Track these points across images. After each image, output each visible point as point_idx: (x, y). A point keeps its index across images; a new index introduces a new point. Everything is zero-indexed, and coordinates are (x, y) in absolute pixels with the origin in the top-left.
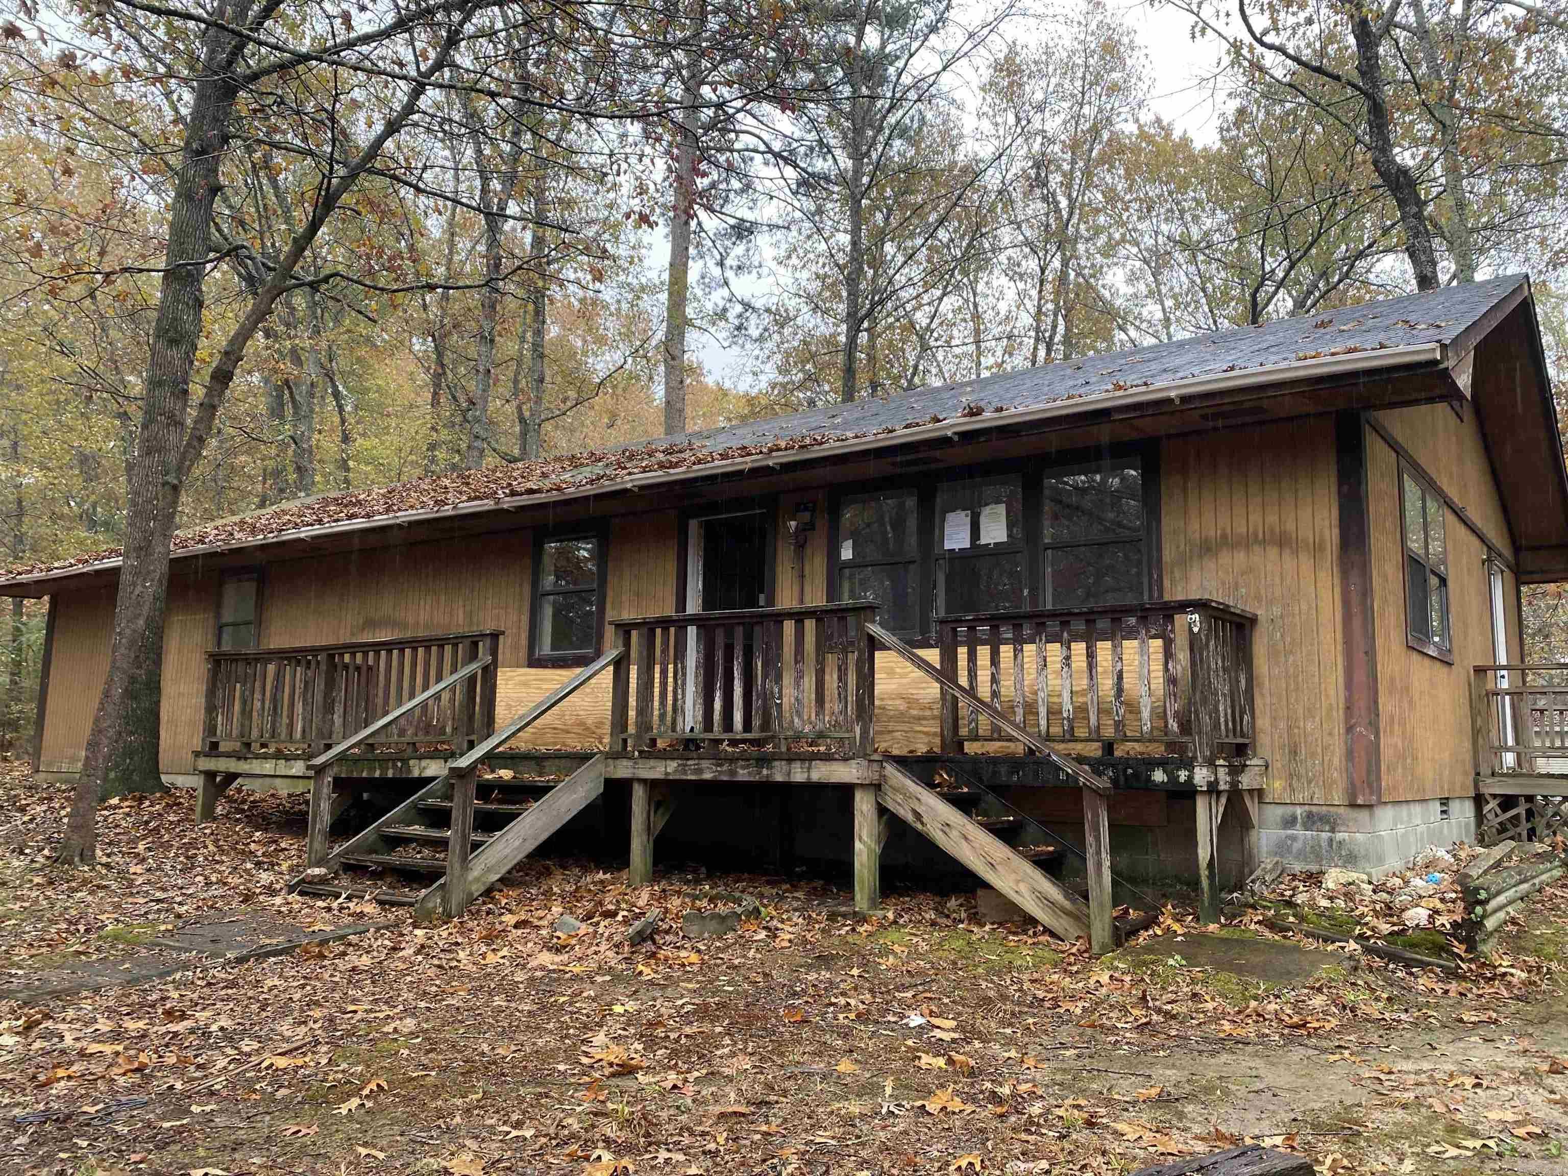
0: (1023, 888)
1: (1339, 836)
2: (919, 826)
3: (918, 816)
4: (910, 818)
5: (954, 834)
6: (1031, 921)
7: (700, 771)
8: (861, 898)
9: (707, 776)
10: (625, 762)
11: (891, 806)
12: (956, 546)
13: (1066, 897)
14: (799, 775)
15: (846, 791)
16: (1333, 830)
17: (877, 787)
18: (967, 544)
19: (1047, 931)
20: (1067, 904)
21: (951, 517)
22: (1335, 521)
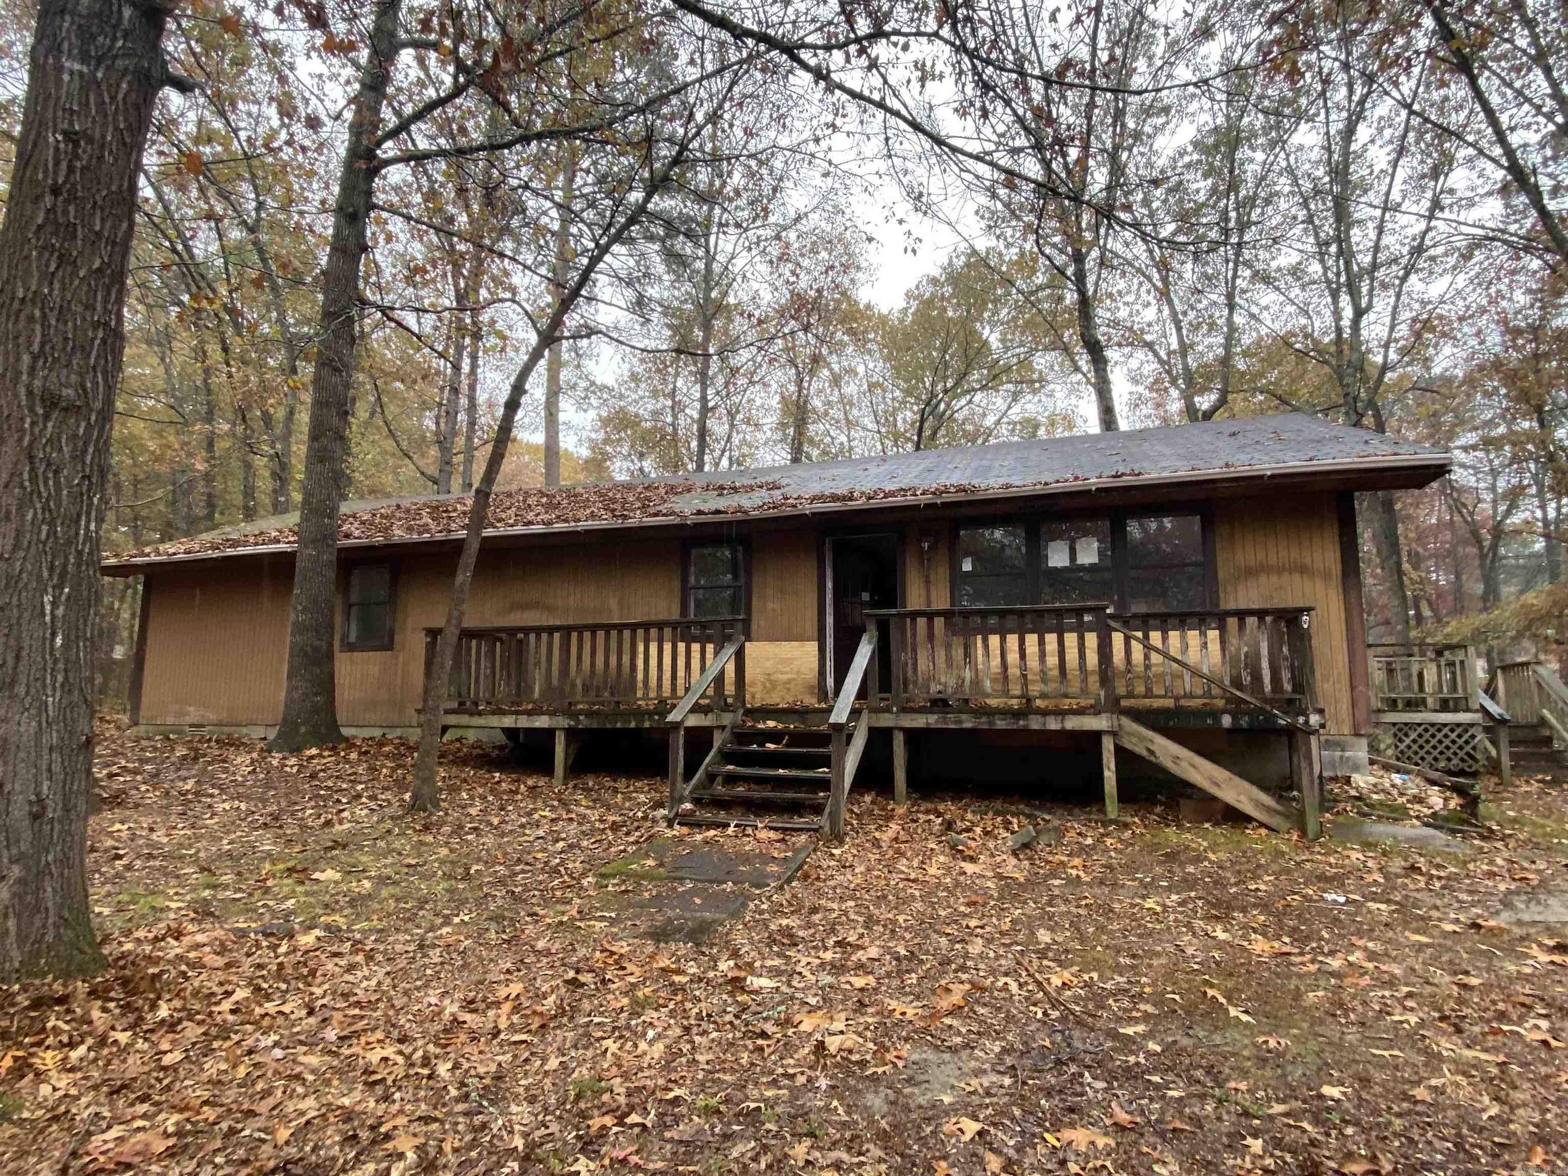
0: (1243, 798)
1: (1347, 754)
2: (1152, 759)
3: (1152, 752)
4: (1144, 753)
5: (1184, 764)
6: (1249, 819)
7: (960, 722)
8: (1112, 809)
9: (968, 725)
10: (887, 715)
11: (1128, 746)
12: (1059, 565)
13: (1278, 802)
14: (1053, 724)
15: (1096, 736)
16: (1343, 750)
17: (1114, 734)
18: (1067, 564)
19: (1262, 825)
20: (1279, 808)
21: (1053, 546)
22: (1339, 559)
